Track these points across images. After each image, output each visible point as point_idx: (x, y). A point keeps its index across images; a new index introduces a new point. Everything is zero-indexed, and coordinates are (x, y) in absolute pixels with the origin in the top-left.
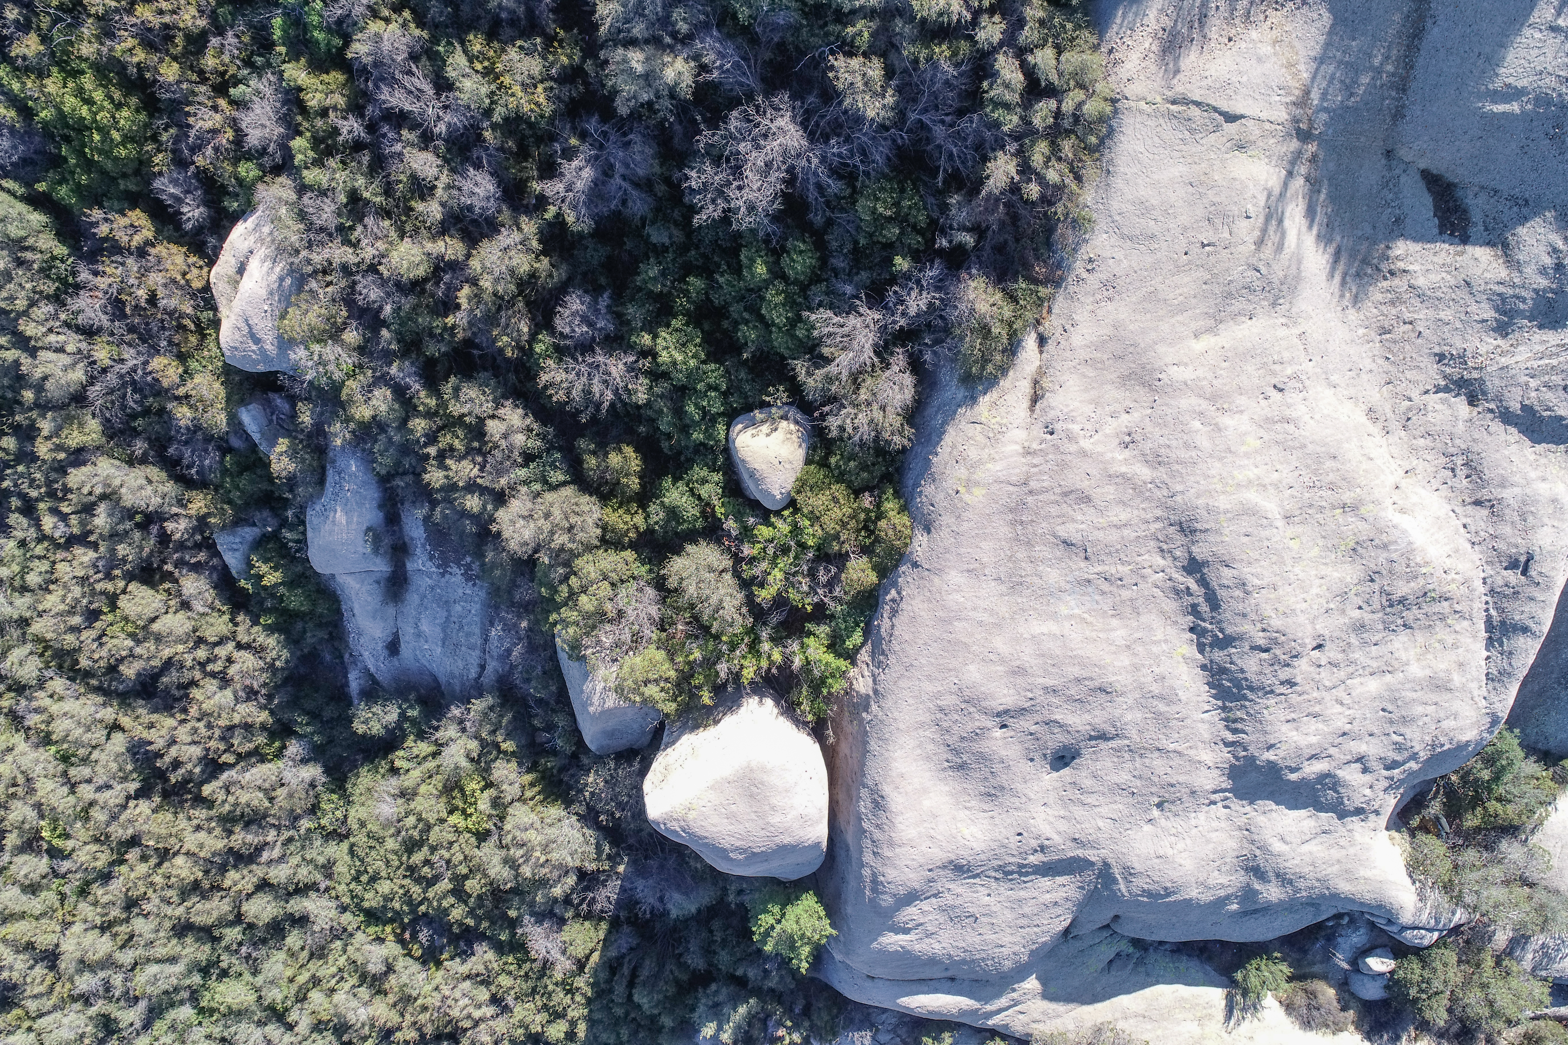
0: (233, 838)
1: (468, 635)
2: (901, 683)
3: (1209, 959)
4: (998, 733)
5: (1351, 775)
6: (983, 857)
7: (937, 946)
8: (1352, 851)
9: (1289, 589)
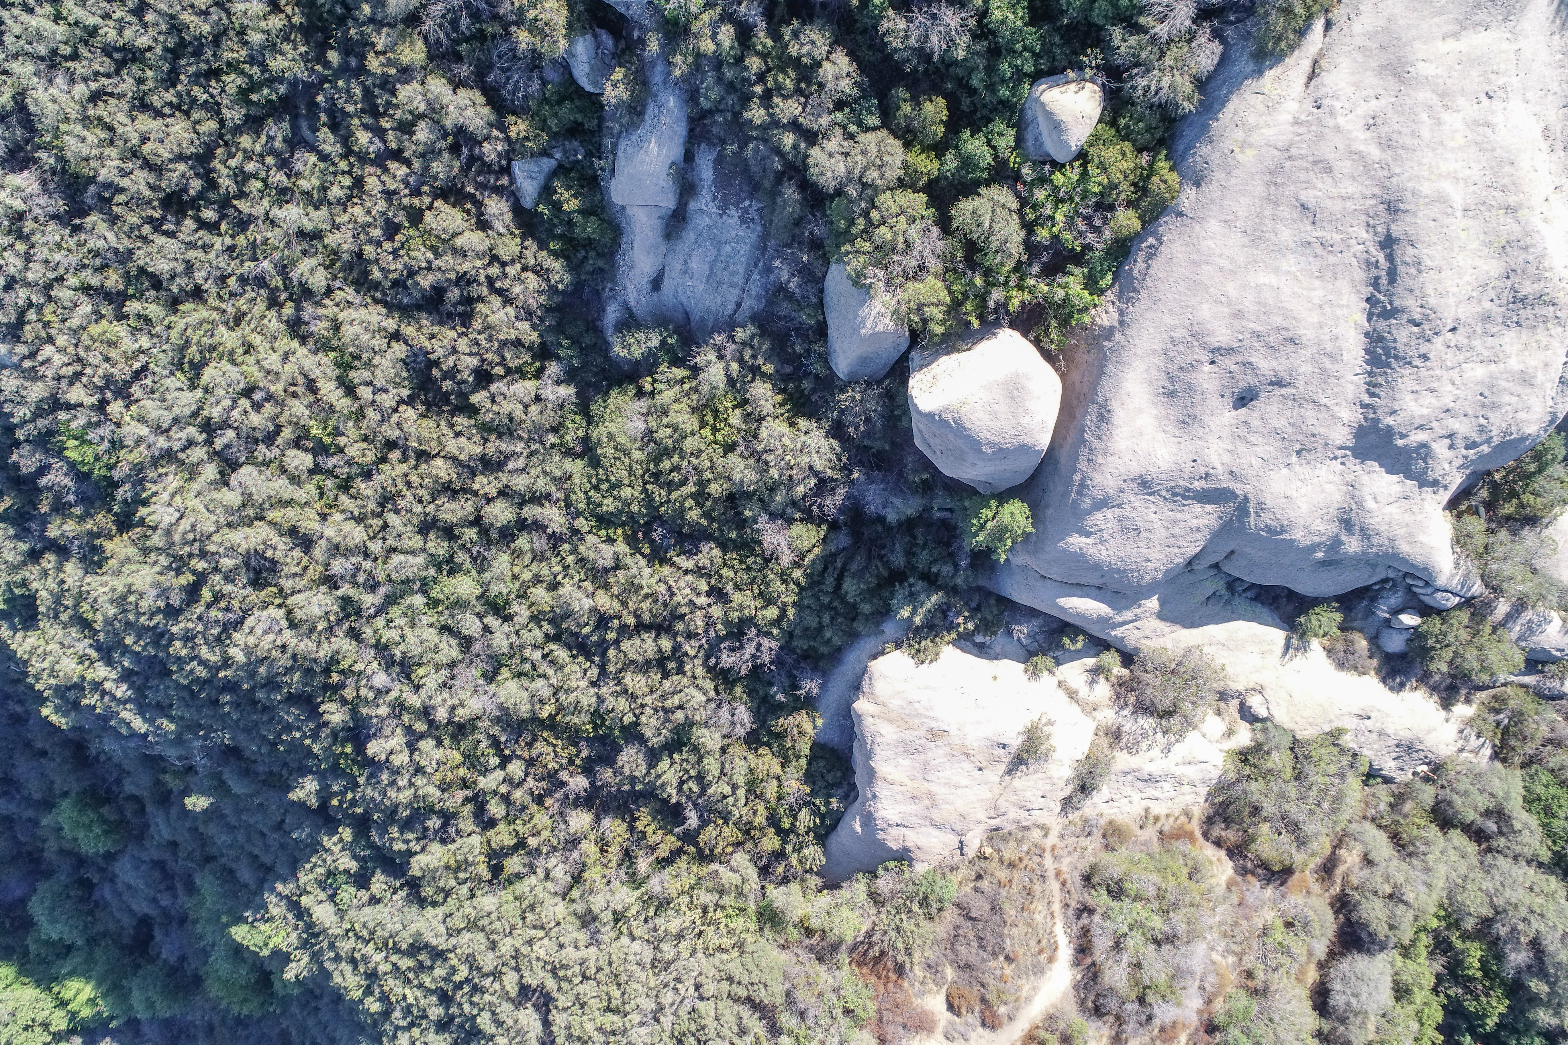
0: (488, 445)
1: (733, 274)
2: (1147, 315)
3: (1277, 608)
4: (1207, 368)
5: (1440, 448)
6: (1163, 476)
7: (1104, 553)
8: (1419, 517)
9: (1449, 273)
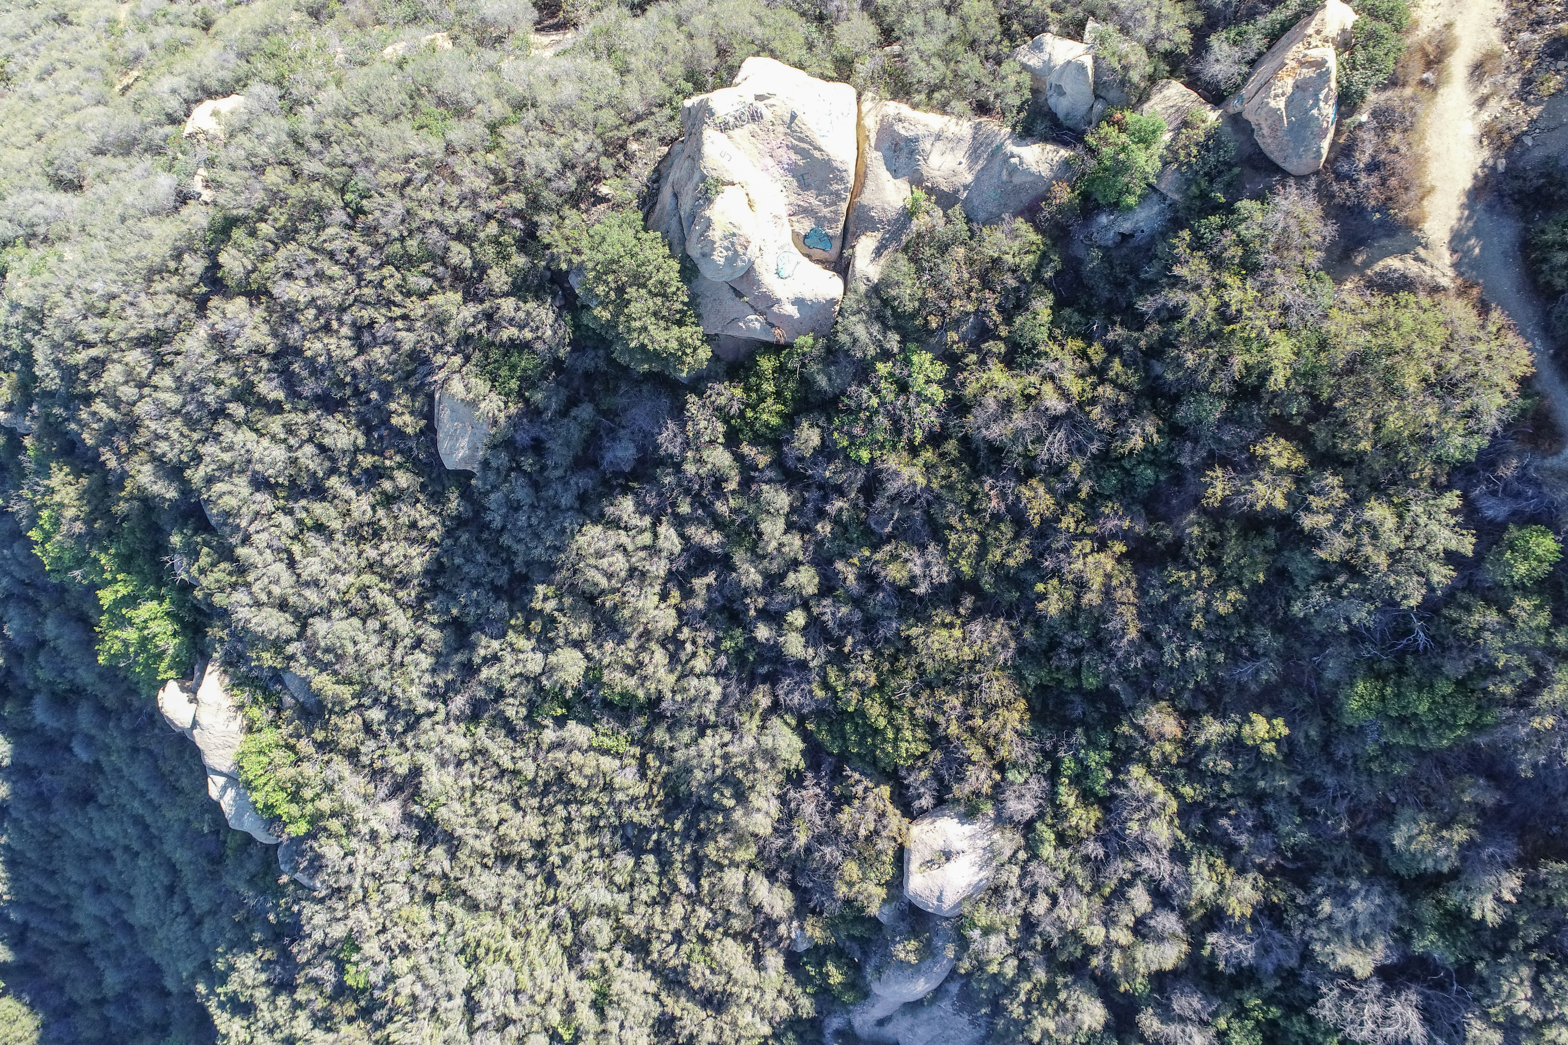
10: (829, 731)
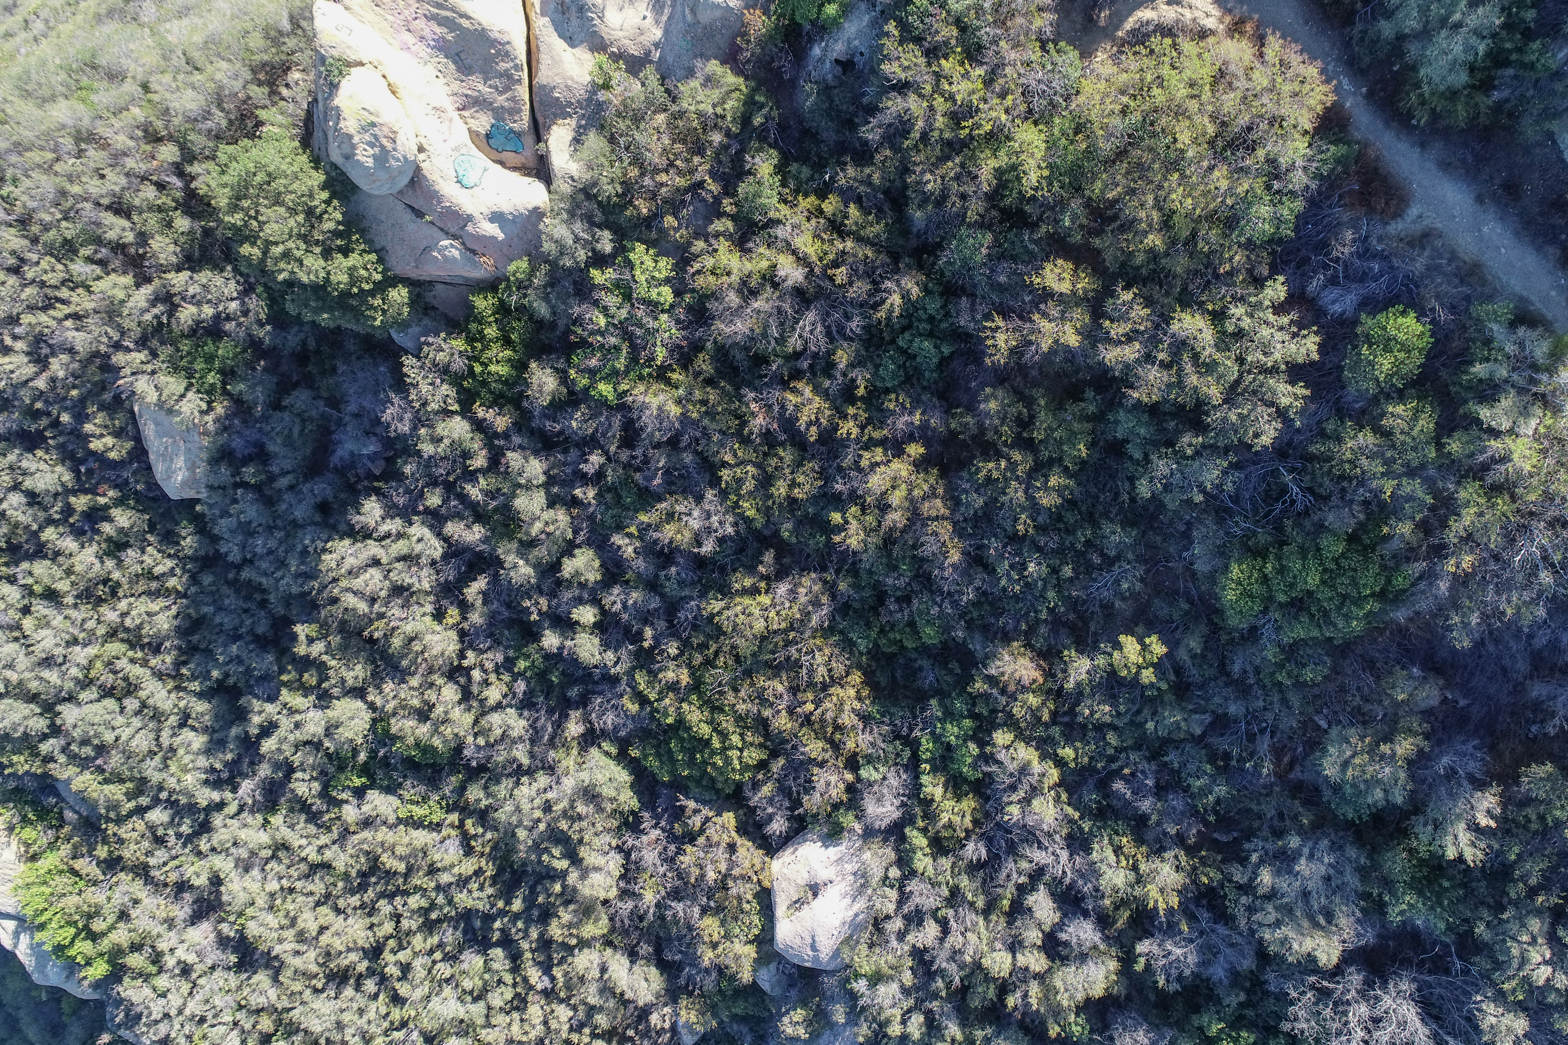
10: (658, 755)
